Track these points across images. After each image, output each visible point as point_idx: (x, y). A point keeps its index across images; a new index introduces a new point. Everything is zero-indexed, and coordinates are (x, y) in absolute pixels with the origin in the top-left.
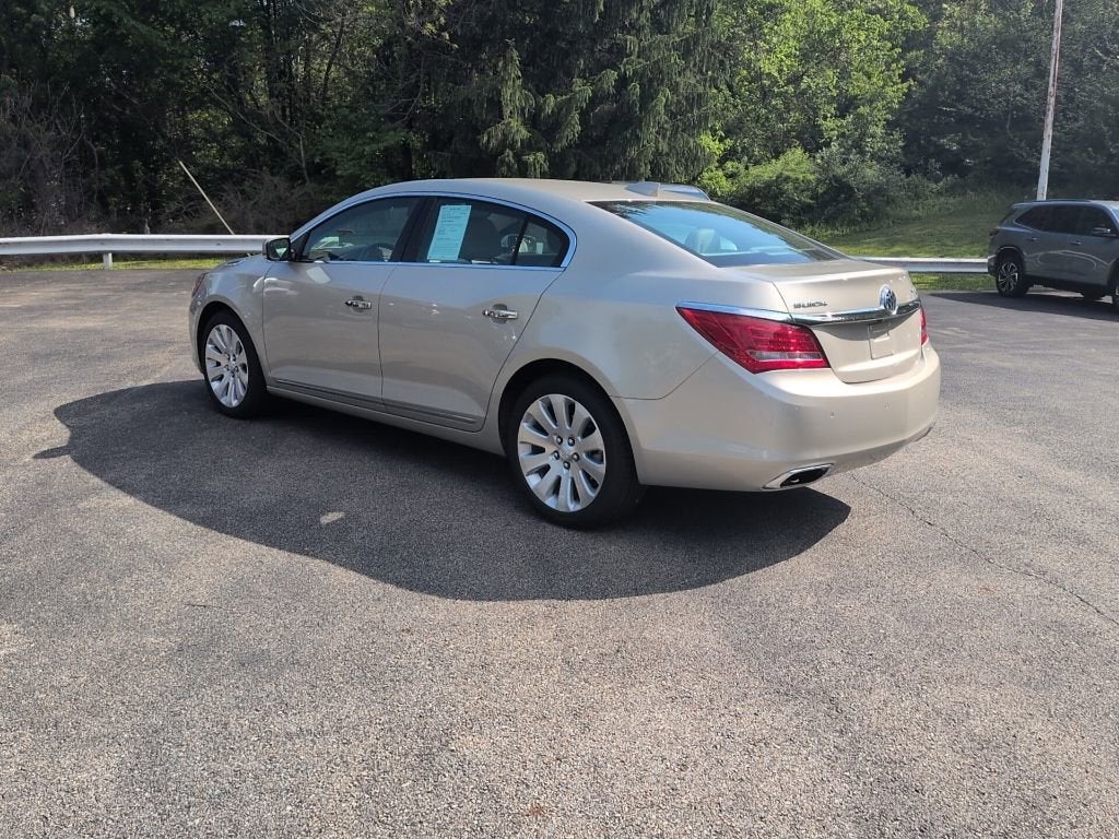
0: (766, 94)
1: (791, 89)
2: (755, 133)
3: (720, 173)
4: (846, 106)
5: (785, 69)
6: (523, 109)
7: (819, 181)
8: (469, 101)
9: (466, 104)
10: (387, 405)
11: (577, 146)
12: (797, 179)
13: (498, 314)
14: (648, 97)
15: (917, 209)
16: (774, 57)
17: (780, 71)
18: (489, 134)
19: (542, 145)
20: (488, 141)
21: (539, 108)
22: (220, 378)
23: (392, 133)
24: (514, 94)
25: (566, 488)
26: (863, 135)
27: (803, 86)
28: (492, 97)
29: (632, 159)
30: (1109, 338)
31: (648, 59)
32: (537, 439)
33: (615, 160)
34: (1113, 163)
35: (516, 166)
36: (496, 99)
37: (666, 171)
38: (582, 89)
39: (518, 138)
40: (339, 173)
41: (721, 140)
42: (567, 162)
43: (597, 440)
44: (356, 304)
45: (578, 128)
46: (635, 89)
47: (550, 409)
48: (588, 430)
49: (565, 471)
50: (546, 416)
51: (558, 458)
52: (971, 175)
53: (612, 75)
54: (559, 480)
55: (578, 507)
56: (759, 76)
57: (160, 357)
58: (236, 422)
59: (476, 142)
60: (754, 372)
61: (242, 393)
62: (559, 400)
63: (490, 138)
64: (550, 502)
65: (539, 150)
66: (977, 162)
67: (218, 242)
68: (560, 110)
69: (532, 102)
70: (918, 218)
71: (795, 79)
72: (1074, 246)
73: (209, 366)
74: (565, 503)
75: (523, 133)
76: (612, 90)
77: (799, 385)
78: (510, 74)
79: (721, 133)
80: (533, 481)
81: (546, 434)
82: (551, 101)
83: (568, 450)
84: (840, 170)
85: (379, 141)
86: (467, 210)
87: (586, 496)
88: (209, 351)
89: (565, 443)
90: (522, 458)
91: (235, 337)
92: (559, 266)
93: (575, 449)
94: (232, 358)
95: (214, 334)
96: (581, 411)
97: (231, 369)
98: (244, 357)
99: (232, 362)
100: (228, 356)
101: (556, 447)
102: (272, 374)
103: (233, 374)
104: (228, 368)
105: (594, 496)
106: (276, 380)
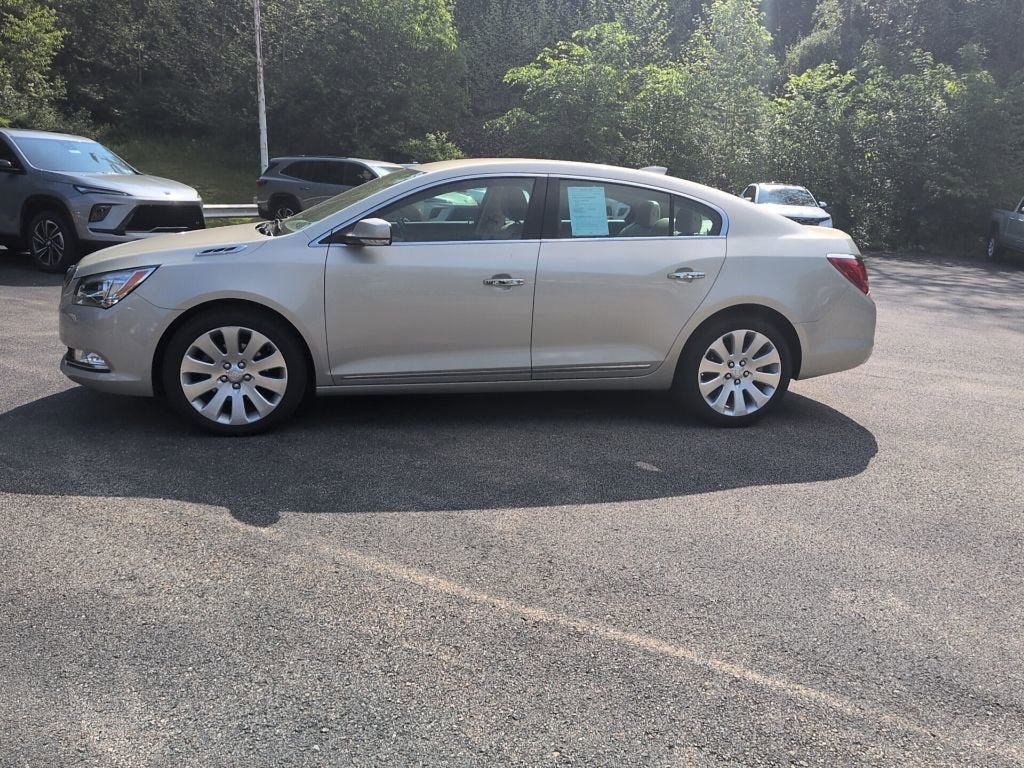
10: (533, 372)
22: (212, 395)
32: (712, 367)
43: (772, 357)
44: (501, 280)
47: (729, 343)
48: (764, 351)
49: (737, 386)
50: (724, 349)
51: (729, 378)
54: (732, 393)
55: (754, 409)
61: (267, 405)
62: (739, 335)
64: (730, 413)
73: (187, 382)
74: (741, 409)
81: (720, 362)
83: (739, 370)
86: (601, 190)
87: (761, 399)
88: (189, 364)
89: (737, 365)
90: (702, 385)
91: (259, 339)
92: (718, 234)
93: (746, 368)
94: (235, 366)
95: (204, 341)
96: (761, 339)
97: (234, 379)
98: (277, 360)
99: (236, 371)
100: (226, 365)
101: (728, 370)
102: (337, 371)
103: (237, 385)
104: (225, 379)
105: (769, 397)
106: (342, 377)
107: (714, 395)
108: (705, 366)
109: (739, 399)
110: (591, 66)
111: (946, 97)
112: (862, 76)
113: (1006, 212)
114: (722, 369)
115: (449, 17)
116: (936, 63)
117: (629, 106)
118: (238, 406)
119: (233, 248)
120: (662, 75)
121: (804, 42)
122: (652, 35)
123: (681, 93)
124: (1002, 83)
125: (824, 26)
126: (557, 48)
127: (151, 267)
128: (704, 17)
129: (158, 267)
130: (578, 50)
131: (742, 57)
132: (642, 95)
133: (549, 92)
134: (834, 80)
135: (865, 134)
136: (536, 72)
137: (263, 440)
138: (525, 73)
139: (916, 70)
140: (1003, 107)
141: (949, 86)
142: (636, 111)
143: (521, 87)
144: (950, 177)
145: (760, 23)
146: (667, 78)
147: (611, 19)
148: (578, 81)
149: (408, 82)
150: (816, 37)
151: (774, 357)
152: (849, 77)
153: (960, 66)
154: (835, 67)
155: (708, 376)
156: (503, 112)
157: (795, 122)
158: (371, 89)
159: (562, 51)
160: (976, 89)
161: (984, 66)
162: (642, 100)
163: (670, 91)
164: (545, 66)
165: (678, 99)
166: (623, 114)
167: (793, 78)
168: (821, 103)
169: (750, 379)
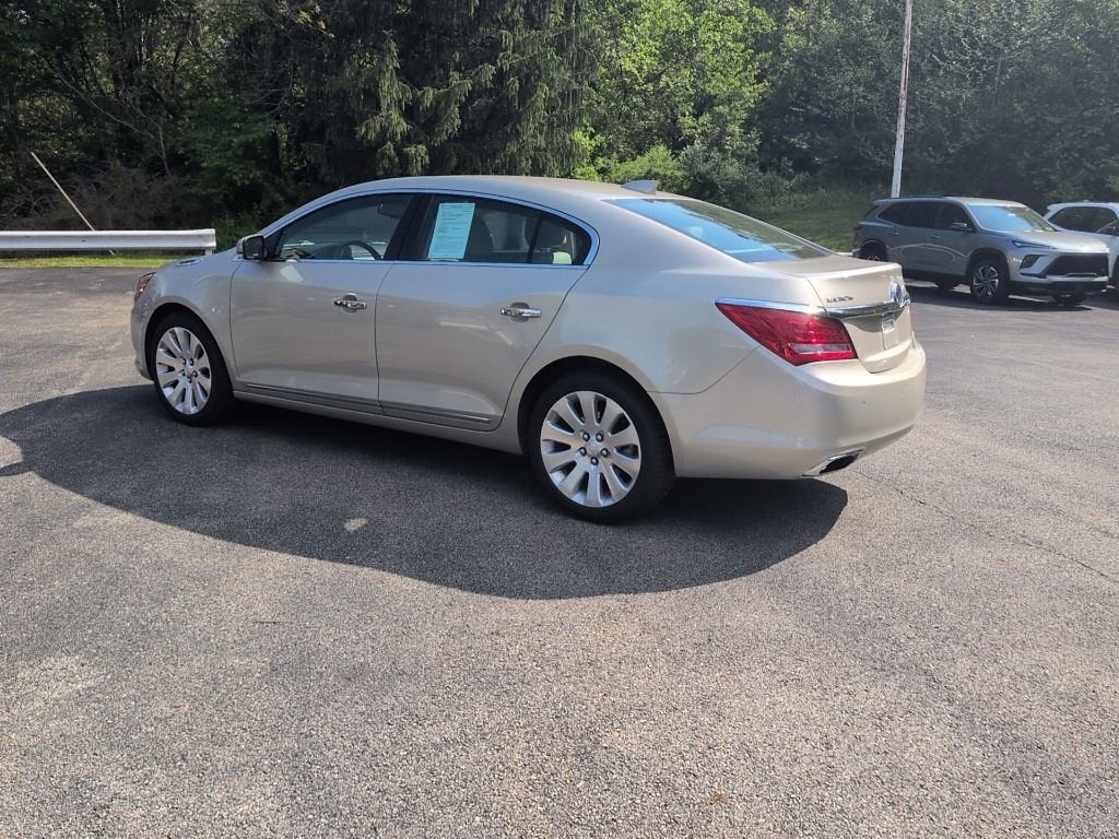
0: (627, 91)
1: (650, 87)
2: (618, 130)
3: (592, 168)
4: (703, 104)
5: (645, 67)
6: (400, 101)
7: (685, 177)
8: (344, 92)
9: (341, 94)
10: (383, 407)
11: (456, 139)
12: (665, 176)
13: (516, 313)
14: (526, 92)
15: (774, 205)
16: (635, 56)
17: (640, 69)
18: (367, 125)
19: (422, 138)
20: (366, 132)
21: (417, 101)
22: (174, 384)
23: (260, 124)
24: (391, 88)
25: (594, 484)
26: (723, 133)
27: (662, 84)
28: (369, 89)
29: (513, 155)
30: (982, 325)
31: (523, 54)
32: (561, 436)
33: (494, 156)
34: (949, 162)
35: (397, 160)
36: (373, 90)
37: (545, 165)
38: (460, 84)
39: (398, 131)
40: (205, 164)
41: (592, 136)
42: (447, 156)
43: (631, 435)
44: (349, 305)
45: (458, 122)
46: (514, 83)
47: (577, 406)
48: (620, 425)
49: (593, 467)
50: (573, 413)
51: (584, 455)
52: (820, 173)
53: (489, 71)
54: (586, 476)
55: (609, 502)
56: (621, 73)
57: (72, 363)
58: (197, 430)
59: (352, 133)
60: (797, 365)
61: (202, 399)
62: (587, 398)
63: (368, 130)
64: (578, 499)
65: (420, 143)
66: (825, 160)
67: (84, 239)
68: (438, 103)
69: (409, 95)
70: (777, 214)
71: (653, 78)
72: (934, 240)
73: (160, 371)
74: (594, 499)
75: (402, 126)
76: (489, 85)
77: (835, 376)
78: (388, 66)
79: (591, 129)
80: (557, 478)
81: (572, 431)
82: (430, 95)
83: (595, 446)
84: (704, 168)
85: (246, 132)
86: (470, 208)
87: (619, 492)
88: (161, 356)
89: (593, 438)
90: (547, 455)
91: (195, 341)
92: (582, 264)
93: (603, 445)
94: (188, 363)
95: (168, 338)
96: (613, 407)
97: (187, 374)
98: (206, 361)
99: (188, 366)
100: (183, 361)
101: (583, 444)
102: (242, 379)
103: (190, 379)
104: (183, 373)
105: (628, 490)
106: (246, 385)
114: (573, 440)
118: (188, 397)
155: (556, 446)
169: (610, 461)
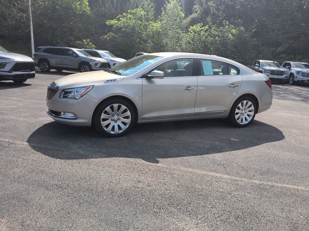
22: (109, 125)
44: (188, 88)
48: (250, 106)
51: (241, 114)
54: (242, 118)
81: (240, 109)
83: (244, 112)
86: (210, 62)
87: (249, 119)
88: (103, 116)
89: (243, 110)
90: (236, 116)
91: (124, 107)
92: (239, 74)
93: (246, 111)
94: (116, 116)
95: (108, 109)
96: (250, 103)
97: (116, 120)
98: (128, 113)
99: (116, 117)
100: (113, 116)
102: (144, 116)
103: (116, 121)
104: (112, 120)
105: (251, 119)
106: (145, 118)
107: (238, 119)
108: (237, 111)
109: (244, 119)
110: (134, 21)
111: (232, 34)
112: (210, 27)
113: (250, 66)
114: (240, 111)
115: (88, 4)
116: (229, 24)
117: (145, 33)
118: (116, 128)
119: (115, 80)
120: (155, 25)
121: (190, 17)
122: (149, 12)
123: (161, 30)
124: (247, 30)
125: (196, 12)
126: (123, 15)
127: (92, 86)
128: (165, 8)
129: (94, 86)
130: (129, 16)
131: (176, 20)
132: (148, 30)
133: (121, 28)
134: (203, 28)
135: (211, 43)
136: (116, 22)
137: (124, 138)
138: (113, 22)
139: (224, 26)
140: (247, 37)
141: (234, 31)
142: (147, 35)
143: (111, 26)
144: (234, 56)
145: (181, 11)
146: (156, 26)
147: (137, 7)
148: (131, 25)
149: (75, 23)
150: (194, 15)
151: (252, 108)
152: (207, 27)
153: (236, 25)
154: (202, 24)
155: (237, 114)
156: (106, 34)
157: (193, 40)
158: (63, 25)
159: (124, 16)
160: (241, 31)
161: (242, 26)
162: (148, 32)
163: (157, 29)
164: (119, 20)
165: (159, 32)
166: (143, 35)
167: (191, 27)
168: (199, 35)
169: (246, 114)
